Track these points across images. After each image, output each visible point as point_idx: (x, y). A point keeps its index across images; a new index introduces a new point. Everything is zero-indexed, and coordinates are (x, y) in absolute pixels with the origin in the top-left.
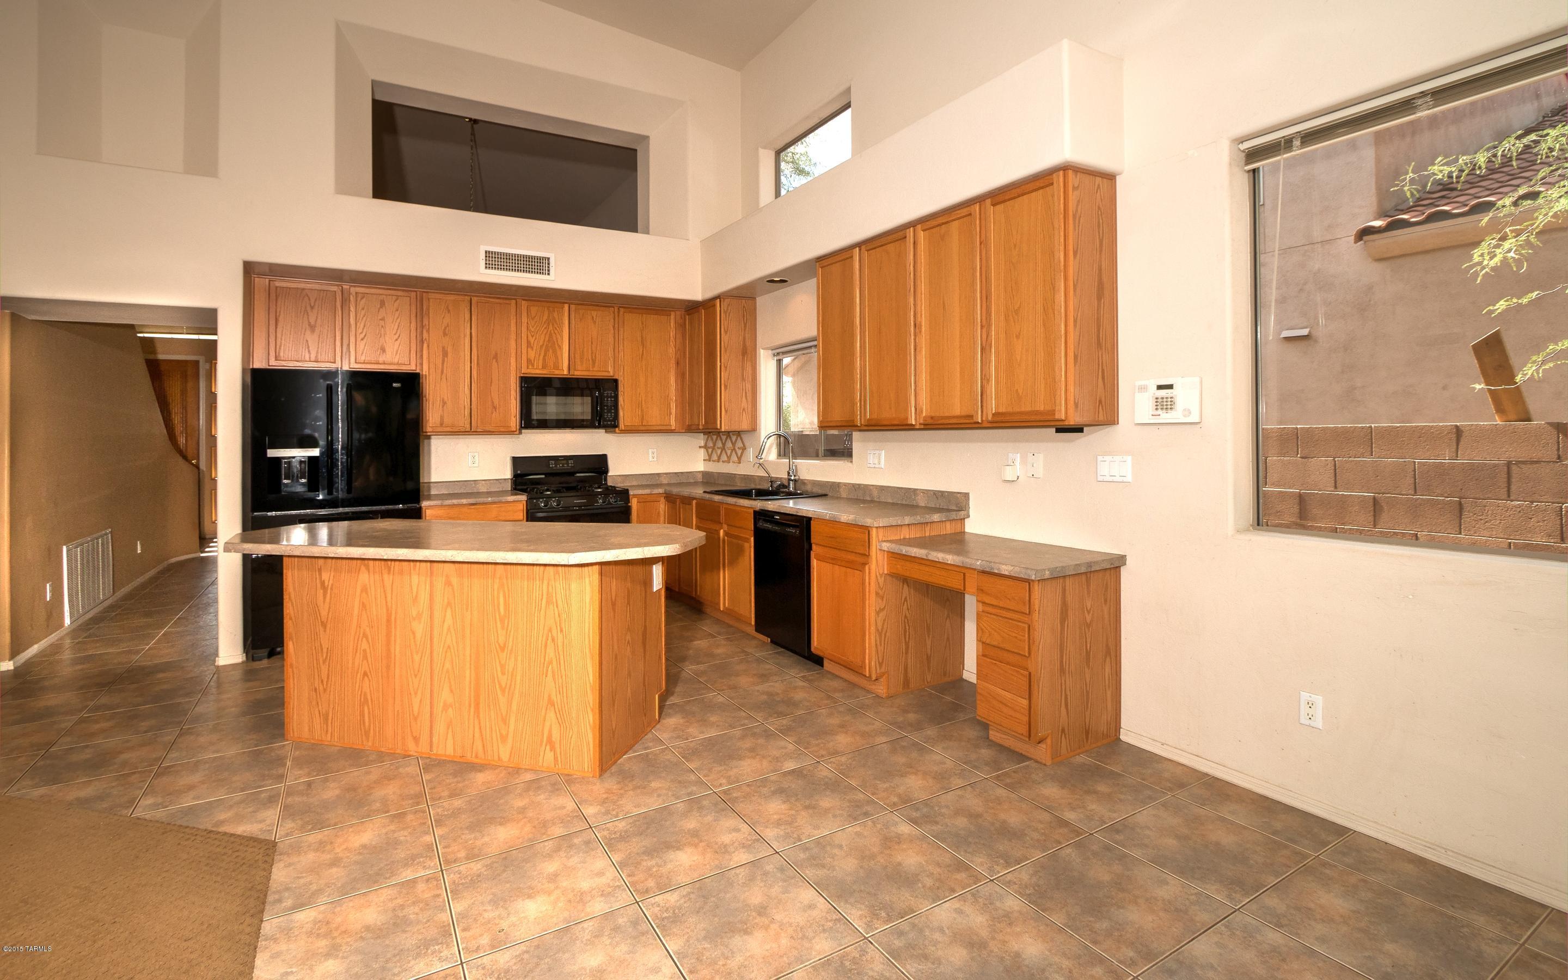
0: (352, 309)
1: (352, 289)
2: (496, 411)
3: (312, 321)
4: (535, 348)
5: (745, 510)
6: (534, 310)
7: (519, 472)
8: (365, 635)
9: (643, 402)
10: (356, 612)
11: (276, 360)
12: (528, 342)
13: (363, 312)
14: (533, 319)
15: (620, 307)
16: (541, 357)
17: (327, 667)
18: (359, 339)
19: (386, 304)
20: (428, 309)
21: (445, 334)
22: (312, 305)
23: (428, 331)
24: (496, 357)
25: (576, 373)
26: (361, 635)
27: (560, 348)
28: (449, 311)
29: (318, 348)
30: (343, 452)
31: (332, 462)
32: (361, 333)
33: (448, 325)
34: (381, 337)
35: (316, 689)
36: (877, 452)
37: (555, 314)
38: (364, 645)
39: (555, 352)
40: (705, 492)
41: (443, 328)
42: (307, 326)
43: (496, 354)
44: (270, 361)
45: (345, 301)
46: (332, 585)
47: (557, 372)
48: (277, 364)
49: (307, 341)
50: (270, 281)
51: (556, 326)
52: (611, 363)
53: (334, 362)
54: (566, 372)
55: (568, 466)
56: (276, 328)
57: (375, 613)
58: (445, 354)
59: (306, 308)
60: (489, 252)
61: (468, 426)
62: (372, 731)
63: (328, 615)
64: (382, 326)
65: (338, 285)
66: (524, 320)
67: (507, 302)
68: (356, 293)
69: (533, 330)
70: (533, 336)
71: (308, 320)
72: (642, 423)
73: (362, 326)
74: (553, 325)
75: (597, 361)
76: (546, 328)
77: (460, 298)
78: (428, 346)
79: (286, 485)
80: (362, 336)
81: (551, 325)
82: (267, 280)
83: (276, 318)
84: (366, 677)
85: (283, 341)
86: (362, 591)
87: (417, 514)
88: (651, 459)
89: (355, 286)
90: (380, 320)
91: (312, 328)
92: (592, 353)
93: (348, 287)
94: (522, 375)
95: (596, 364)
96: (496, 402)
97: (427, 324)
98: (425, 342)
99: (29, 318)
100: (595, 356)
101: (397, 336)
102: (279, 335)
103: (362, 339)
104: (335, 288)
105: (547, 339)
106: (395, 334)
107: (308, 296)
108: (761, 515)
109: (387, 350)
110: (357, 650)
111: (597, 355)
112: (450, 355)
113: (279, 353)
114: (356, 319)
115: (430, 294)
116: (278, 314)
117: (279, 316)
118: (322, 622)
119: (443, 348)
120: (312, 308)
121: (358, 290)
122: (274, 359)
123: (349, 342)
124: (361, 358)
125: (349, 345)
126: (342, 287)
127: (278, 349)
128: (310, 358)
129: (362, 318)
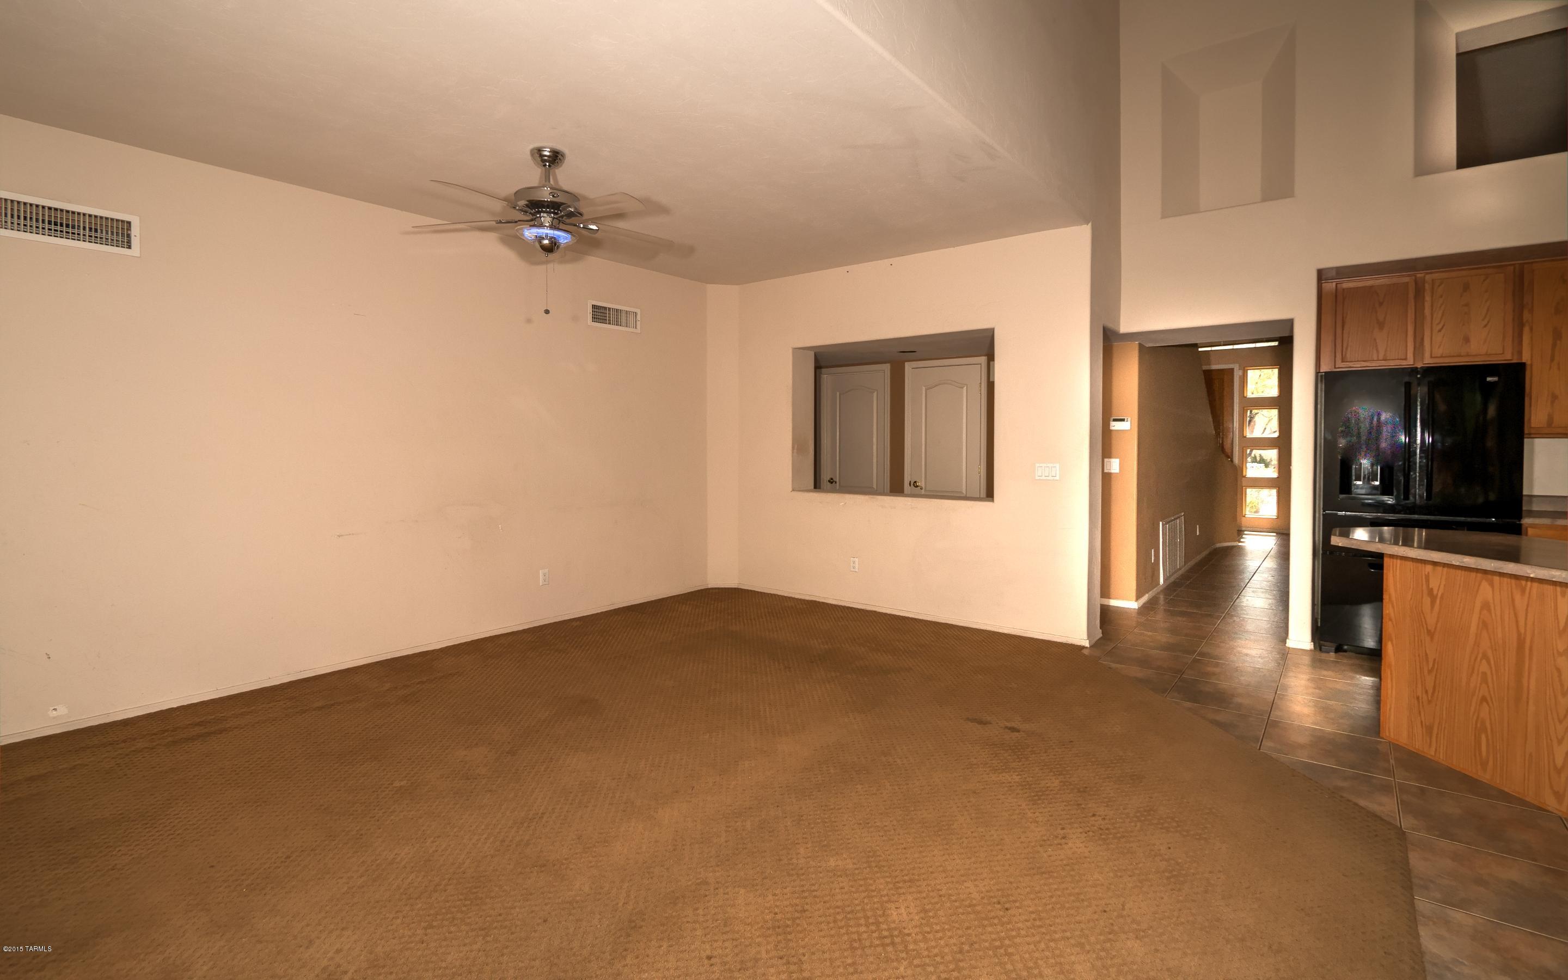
0: (1428, 299)
1: (1428, 277)
3: (1381, 319)
8: (1485, 656)
10: (1473, 629)
11: (1342, 362)
13: (1441, 300)
17: (1433, 678)
18: (1435, 331)
19: (1472, 286)
20: (1531, 285)
21: (1555, 313)
22: (1382, 301)
23: (1531, 311)
26: (1480, 655)
29: (1387, 345)
30: (1423, 455)
31: (1409, 466)
32: (1438, 324)
33: (1562, 299)
34: (1464, 325)
35: (1418, 698)
38: (1484, 667)
41: (1553, 305)
42: (1376, 324)
44: (1336, 363)
45: (1418, 292)
46: (1442, 594)
48: (1343, 366)
49: (1375, 339)
50: (1337, 284)
53: (1406, 359)
56: (1343, 330)
57: (1500, 635)
58: (1557, 336)
59: (1374, 306)
62: (1491, 763)
63: (1437, 624)
64: (1466, 313)
65: (1409, 276)
68: (1433, 280)
71: (1377, 318)
73: (1440, 314)
78: (1531, 329)
79: (1358, 486)
80: (1439, 327)
82: (1334, 284)
83: (1343, 320)
84: (1485, 704)
85: (1350, 342)
86: (1482, 609)
87: (1517, 530)
89: (1431, 273)
90: (1464, 306)
91: (1381, 325)
93: (1423, 275)
97: (1529, 303)
98: (1526, 324)
99: (1147, 346)
101: (1486, 321)
102: (1345, 336)
103: (1440, 331)
104: (1407, 280)
106: (1483, 320)
107: (1377, 292)
109: (1472, 340)
110: (1473, 669)
112: (1564, 336)
113: (1346, 355)
114: (1432, 310)
115: (1533, 265)
116: (1345, 316)
117: (1346, 318)
118: (1429, 631)
119: (1553, 329)
120: (1381, 304)
121: (1436, 276)
122: (1340, 361)
123: (1423, 336)
124: (1438, 352)
125: (1422, 339)
126: (1416, 276)
127: (1344, 354)
128: (1378, 356)
129: (1440, 307)
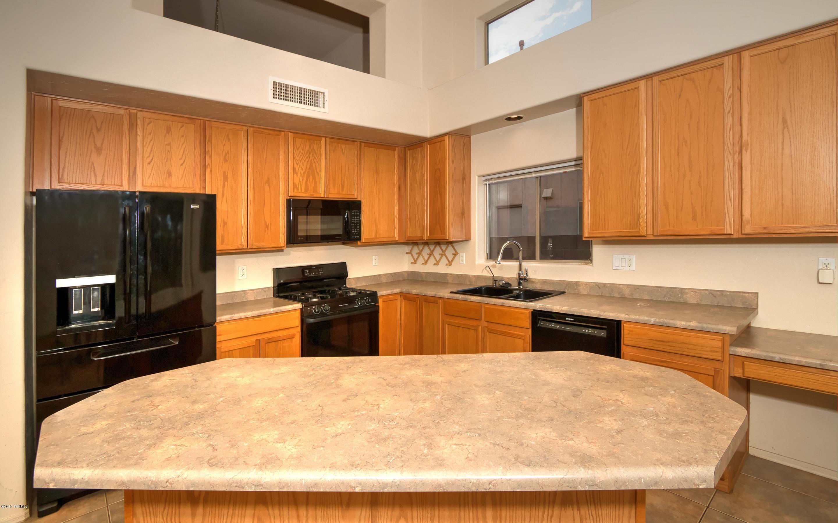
0: (139, 133)
1: (139, 115)
2: (268, 229)
3: (99, 144)
4: (299, 175)
5: (517, 310)
6: (299, 141)
7: (282, 281)
9: (377, 219)
11: (59, 182)
12: (294, 169)
13: (150, 137)
14: (298, 149)
15: (362, 142)
16: (304, 181)
18: (146, 163)
19: (172, 130)
20: (211, 137)
21: (225, 160)
22: (99, 127)
23: (211, 157)
24: (268, 181)
25: (331, 196)
27: (319, 174)
28: (229, 140)
29: (104, 171)
30: (142, 277)
31: (129, 289)
32: (148, 157)
33: (228, 152)
34: (167, 161)
36: (627, 257)
37: (315, 146)
39: (314, 178)
40: (451, 292)
41: (224, 154)
42: (93, 149)
43: (268, 179)
44: (53, 183)
45: (132, 126)
47: (316, 195)
48: (60, 187)
49: (93, 164)
50: (52, 100)
51: (315, 156)
52: (355, 187)
54: (322, 195)
55: (319, 273)
56: (60, 149)
58: (225, 178)
59: (92, 129)
60: (276, 83)
61: (246, 244)
64: (168, 151)
65: (125, 109)
66: (291, 149)
67: (278, 133)
68: (144, 118)
69: (298, 159)
70: (297, 164)
71: (94, 142)
72: (376, 235)
73: (149, 149)
74: (313, 155)
75: (345, 186)
76: (307, 157)
77: (238, 127)
78: (211, 171)
79: (77, 316)
80: (149, 160)
81: (311, 155)
82: (49, 99)
83: (59, 139)
85: (67, 163)
88: (374, 264)
89: (142, 111)
90: (166, 145)
91: (99, 151)
92: (342, 179)
93: (135, 111)
94: (288, 198)
95: (345, 189)
96: (268, 222)
97: (210, 150)
98: (208, 167)
100: (344, 182)
101: (182, 161)
102: (62, 156)
103: (149, 163)
104: (122, 112)
105: (308, 167)
106: (181, 159)
107: (94, 117)
108: (537, 315)
109: (173, 174)
111: (345, 181)
112: (230, 179)
113: (62, 175)
114: (143, 144)
115: (212, 123)
116: (61, 135)
117: (63, 137)
119: (224, 173)
120: (98, 130)
121: (146, 114)
122: (57, 182)
123: (136, 166)
124: (148, 182)
125: (135, 169)
126: (129, 110)
127: (61, 174)
128: (96, 181)
129: (150, 143)
